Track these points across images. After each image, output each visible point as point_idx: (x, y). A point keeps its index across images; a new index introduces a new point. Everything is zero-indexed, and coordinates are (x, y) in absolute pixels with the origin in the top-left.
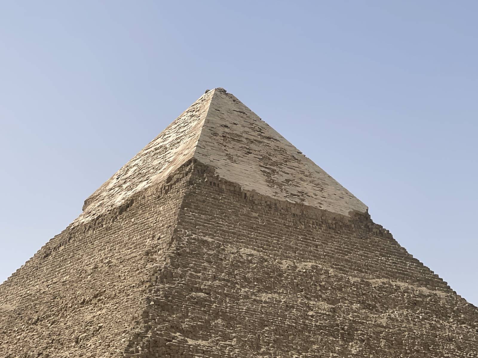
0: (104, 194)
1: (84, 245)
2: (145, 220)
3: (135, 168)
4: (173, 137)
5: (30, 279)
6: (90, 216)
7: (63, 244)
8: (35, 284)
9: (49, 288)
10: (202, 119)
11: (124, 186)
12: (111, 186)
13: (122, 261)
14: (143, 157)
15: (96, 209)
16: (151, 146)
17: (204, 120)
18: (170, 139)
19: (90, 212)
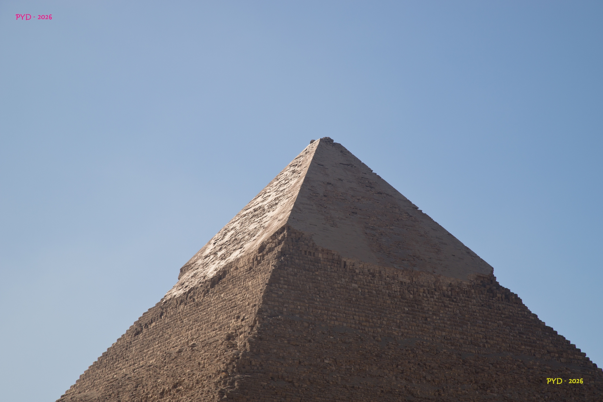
0: (200, 262)
1: (174, 323)
2: (233, 296)
3: (233, 232)
4: (273, 196)
5: (119, 361)
6: (182, 288)
7: (154, 320)
8: (123, 367)
9: (135, 372)
10: (302, 176)
11: (219, 254)
12: (207, 252)
13: (204, 345)
14: (241, 219)
15: (189, 280)
16: (251, 206)
17: (304, 178)
18: (270, 199)
19: (183, 284)
